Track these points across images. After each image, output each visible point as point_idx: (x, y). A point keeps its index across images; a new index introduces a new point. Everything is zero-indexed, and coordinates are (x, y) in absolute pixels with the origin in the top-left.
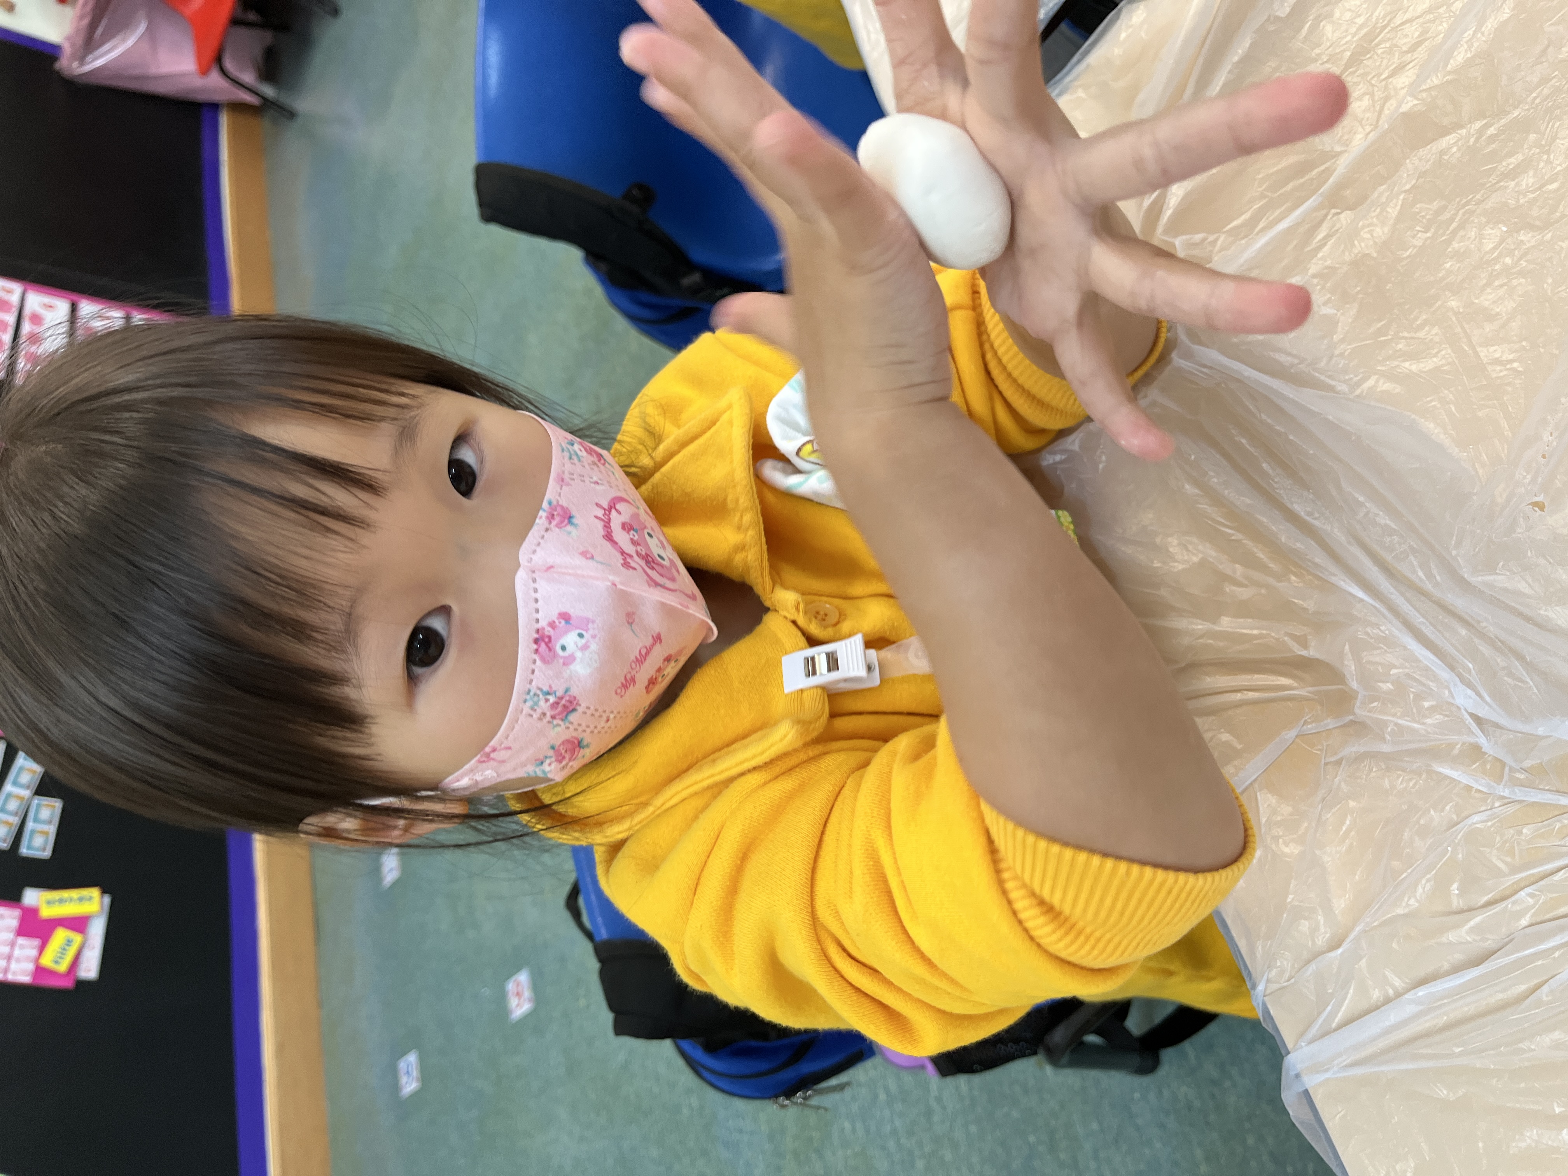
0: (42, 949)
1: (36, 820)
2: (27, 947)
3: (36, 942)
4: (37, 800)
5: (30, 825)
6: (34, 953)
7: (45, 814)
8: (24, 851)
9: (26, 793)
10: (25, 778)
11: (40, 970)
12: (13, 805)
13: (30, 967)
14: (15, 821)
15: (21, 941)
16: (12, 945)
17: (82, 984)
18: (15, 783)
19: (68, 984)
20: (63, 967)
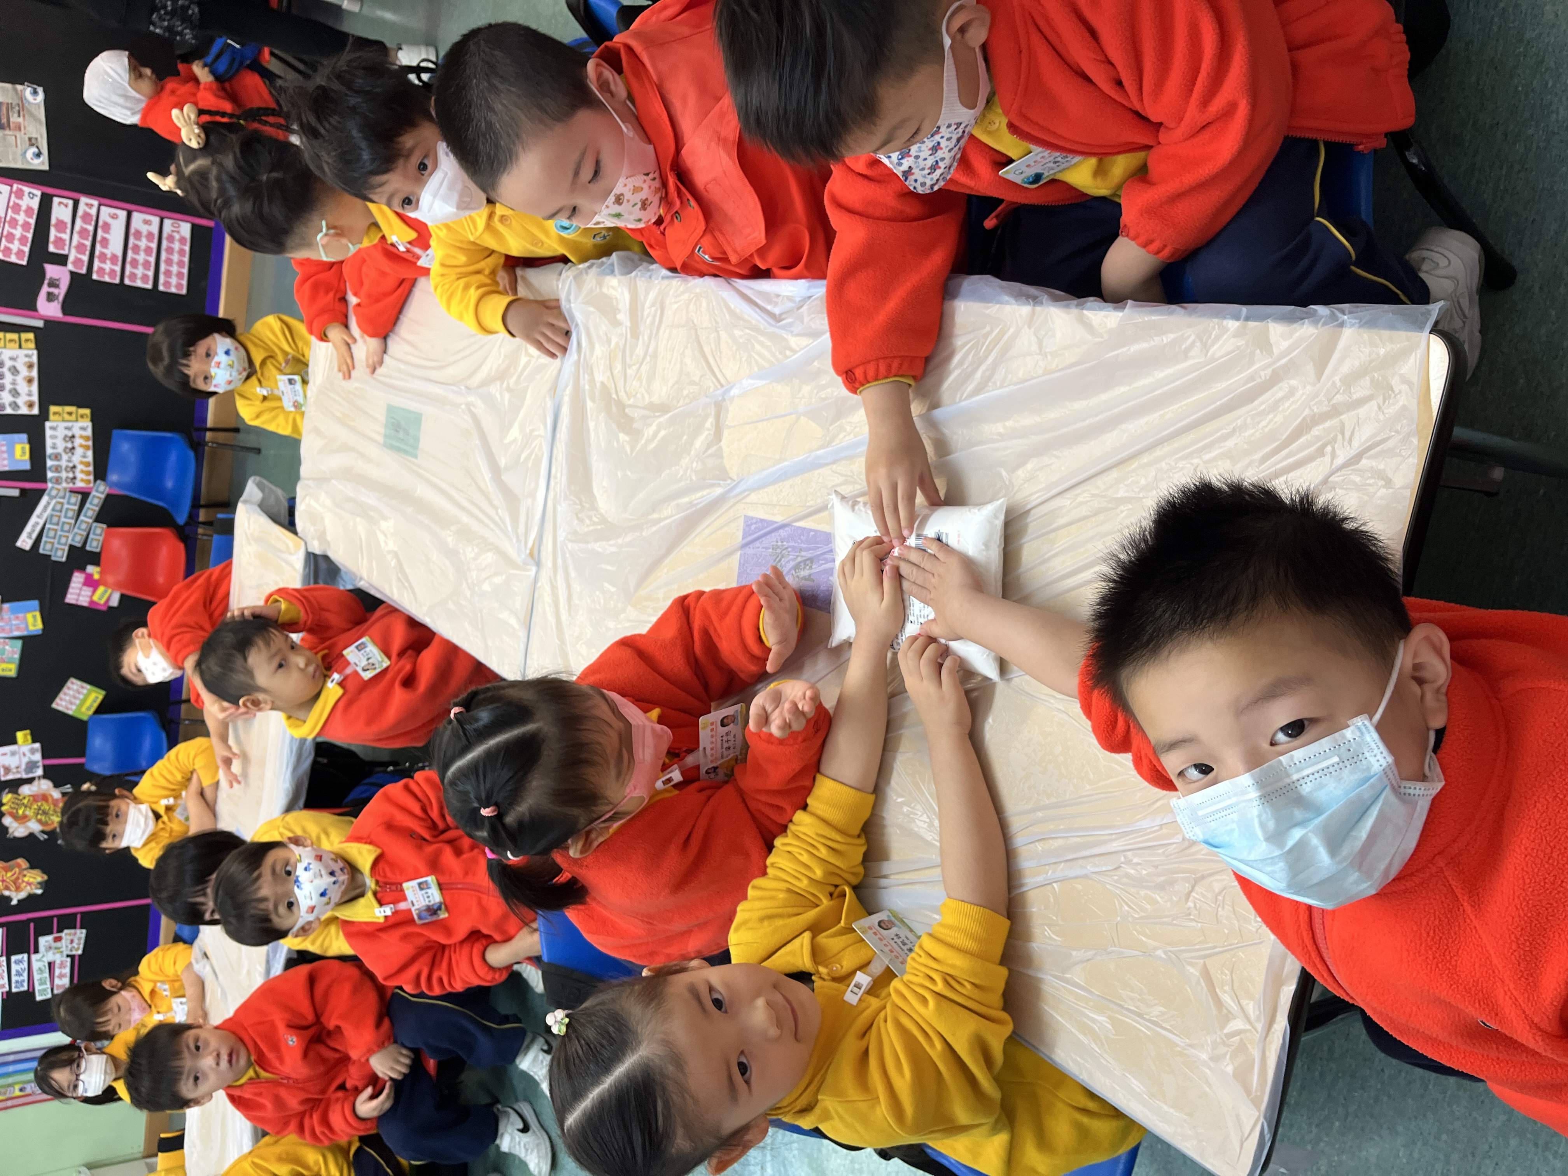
0: (94, 592)
1: (94, 534)
2: (87, 591)
3: (91, 589)
4: (95, 524)
5: (91, 536)
6: (90, 594)
7: (99, 531)
8: (88, 548)
9: (90, 521)
10: (90, 513)
11: (92, 602)
12: (84, 526)
13: (88, 599)
14: (85, 533)
15: (85, 588)
16: (81, 589)
17: (111, 608)
18: (85, 516)
19: (104, 609)
20: (102, 602)
